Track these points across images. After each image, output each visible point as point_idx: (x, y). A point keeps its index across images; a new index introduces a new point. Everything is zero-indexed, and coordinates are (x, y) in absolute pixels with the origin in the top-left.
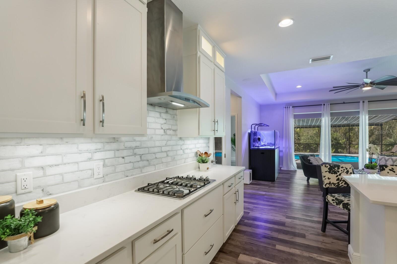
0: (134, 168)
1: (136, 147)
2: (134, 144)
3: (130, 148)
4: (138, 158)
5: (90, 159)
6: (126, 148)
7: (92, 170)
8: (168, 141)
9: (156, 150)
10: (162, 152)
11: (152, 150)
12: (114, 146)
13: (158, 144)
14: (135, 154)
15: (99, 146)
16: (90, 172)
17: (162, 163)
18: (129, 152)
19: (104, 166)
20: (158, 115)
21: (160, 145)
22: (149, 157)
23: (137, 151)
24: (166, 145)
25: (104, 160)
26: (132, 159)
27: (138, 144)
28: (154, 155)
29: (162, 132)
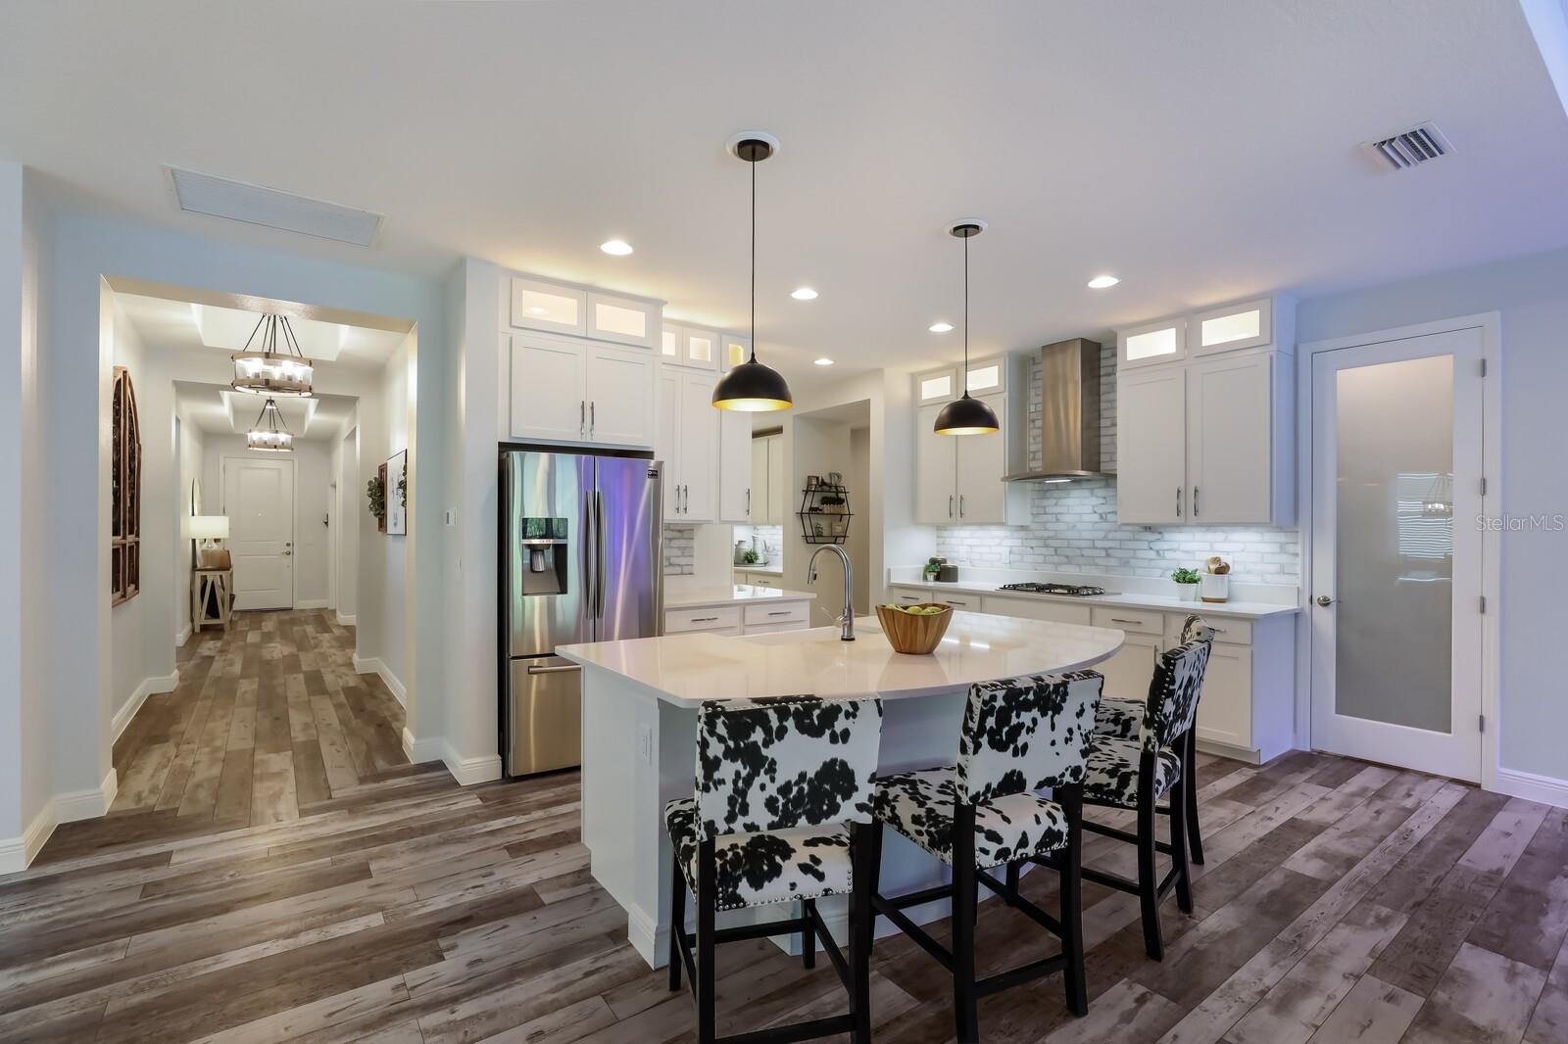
0: (1045, 562)
1: (1049, 538)
2: (1046, 534)
3: (1041, 538)
4: (1051, 551)
5: (1000, 545)
6: (1036, 538)
7: (1000, 554)
8: (1110, 531)
9: (1083, 544)
10: (1095, 548)
11: (1075, 544)
12: (1022, 534)
13: (1085, 535)
14: (1047, 546)
15: (1008, 533)
16: (998, 556)
17: (1097, 565)
18: (1041, 543)
19: (1010, 553)
20: (1086, 493)
21: (1090, 537)
22: (1069, 552)
23: (1050, 542)
24: (1105, 538)
25: (1011, 547)
26: (1044, 551)
27: (1051, 534)
28: (1078, 551)
29: (1096, 518)
